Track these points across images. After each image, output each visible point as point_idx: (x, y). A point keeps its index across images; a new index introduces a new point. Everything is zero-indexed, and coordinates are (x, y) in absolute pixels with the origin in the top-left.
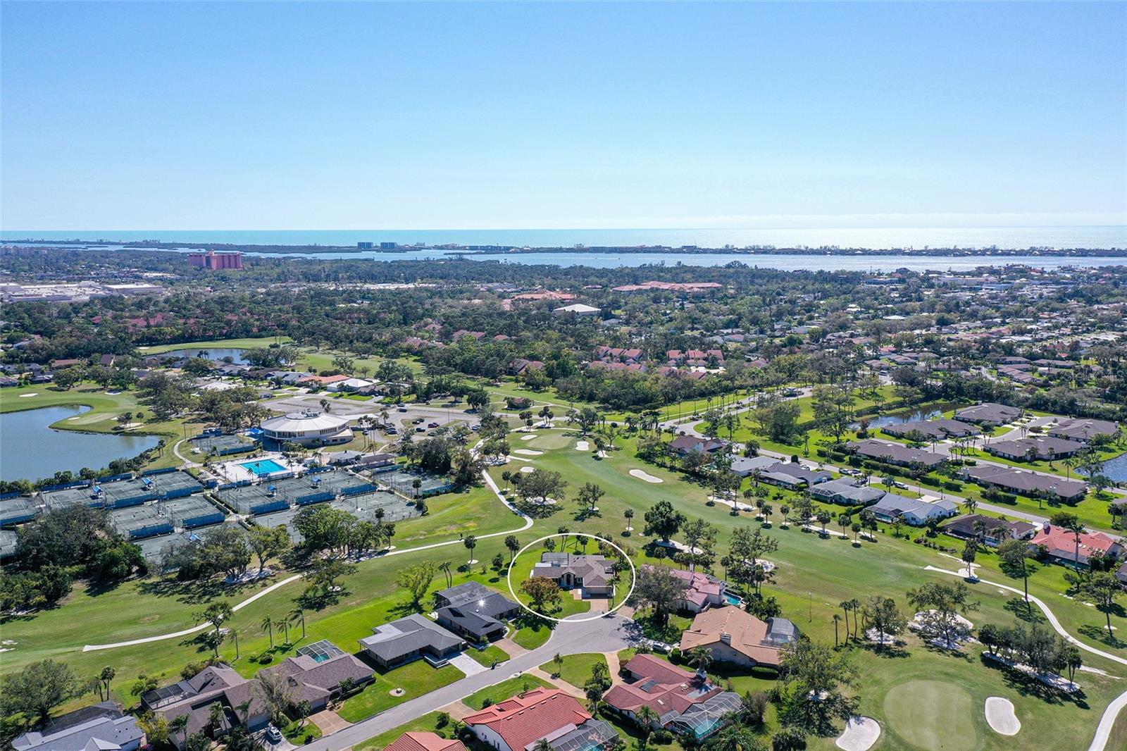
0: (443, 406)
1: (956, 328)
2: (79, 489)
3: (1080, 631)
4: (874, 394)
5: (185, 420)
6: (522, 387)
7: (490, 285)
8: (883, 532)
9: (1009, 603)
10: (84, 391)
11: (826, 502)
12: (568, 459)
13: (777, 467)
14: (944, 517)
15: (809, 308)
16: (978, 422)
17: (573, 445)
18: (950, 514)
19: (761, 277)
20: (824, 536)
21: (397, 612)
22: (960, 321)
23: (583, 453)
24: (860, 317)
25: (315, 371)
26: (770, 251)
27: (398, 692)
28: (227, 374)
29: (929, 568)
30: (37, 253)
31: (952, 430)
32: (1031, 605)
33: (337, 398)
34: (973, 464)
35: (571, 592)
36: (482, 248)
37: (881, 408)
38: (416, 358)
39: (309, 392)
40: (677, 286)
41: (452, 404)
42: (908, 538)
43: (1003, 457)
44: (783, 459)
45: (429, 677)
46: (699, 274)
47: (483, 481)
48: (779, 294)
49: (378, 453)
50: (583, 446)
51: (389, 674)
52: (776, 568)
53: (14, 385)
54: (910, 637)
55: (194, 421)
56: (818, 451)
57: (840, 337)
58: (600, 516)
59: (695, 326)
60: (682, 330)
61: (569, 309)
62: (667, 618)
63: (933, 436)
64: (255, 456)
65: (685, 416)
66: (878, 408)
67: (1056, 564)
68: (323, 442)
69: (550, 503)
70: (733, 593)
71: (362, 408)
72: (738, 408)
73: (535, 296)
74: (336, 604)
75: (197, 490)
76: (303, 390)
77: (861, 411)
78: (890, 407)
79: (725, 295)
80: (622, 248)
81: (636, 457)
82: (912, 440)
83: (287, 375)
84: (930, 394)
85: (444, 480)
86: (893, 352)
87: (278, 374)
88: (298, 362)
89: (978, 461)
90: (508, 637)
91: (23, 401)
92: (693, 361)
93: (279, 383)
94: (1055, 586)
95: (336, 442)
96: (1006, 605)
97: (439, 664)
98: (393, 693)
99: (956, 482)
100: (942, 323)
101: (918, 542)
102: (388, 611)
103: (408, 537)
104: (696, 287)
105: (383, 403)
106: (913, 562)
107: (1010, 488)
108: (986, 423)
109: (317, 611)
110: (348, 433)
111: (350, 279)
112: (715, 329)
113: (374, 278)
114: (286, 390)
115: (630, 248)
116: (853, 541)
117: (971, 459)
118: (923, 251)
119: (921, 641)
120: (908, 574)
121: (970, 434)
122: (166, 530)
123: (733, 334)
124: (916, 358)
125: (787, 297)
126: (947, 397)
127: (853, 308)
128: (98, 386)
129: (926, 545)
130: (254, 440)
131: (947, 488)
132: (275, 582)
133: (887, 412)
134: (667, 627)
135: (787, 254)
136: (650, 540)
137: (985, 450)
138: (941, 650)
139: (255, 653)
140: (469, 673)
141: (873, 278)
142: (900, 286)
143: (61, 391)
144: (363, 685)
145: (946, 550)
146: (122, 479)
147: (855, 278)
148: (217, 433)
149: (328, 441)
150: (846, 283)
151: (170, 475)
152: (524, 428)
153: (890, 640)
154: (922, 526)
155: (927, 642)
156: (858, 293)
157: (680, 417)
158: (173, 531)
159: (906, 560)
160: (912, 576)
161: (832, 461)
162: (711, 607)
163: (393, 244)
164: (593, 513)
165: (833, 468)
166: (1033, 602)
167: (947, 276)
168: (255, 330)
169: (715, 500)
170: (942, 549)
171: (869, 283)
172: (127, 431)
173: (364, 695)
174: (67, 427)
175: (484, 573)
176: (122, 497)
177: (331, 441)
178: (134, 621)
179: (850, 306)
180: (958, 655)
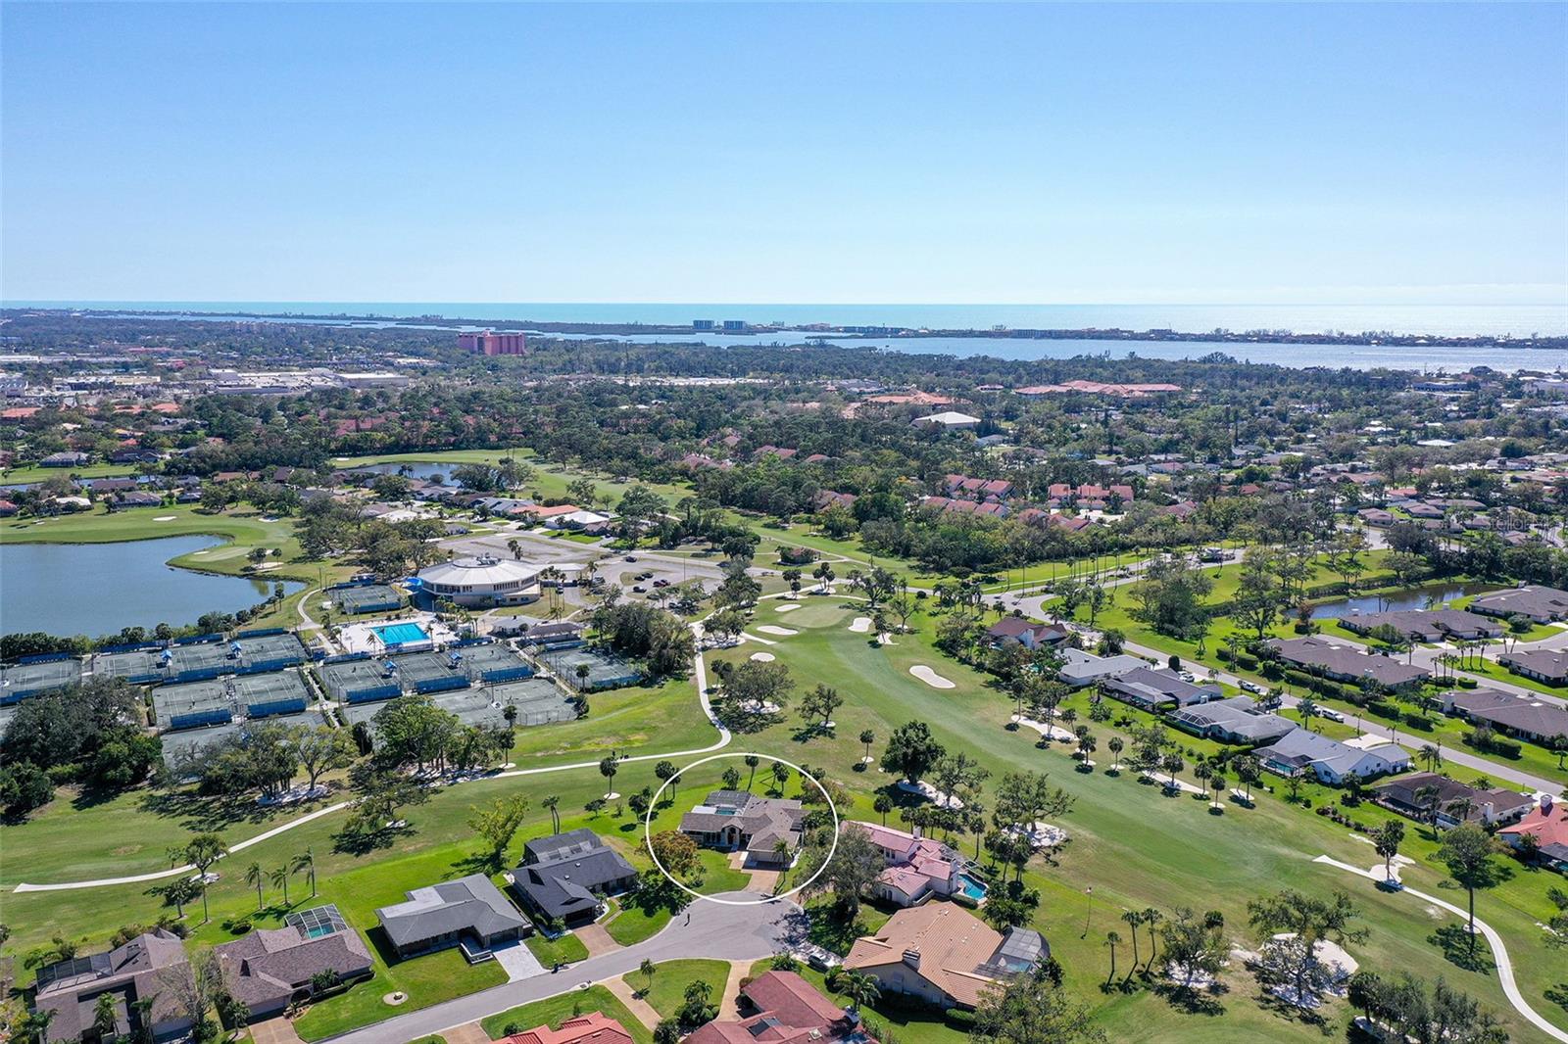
0: (695, 556)
1: (1531, 462)
2: (150, 652)
3: (1549, 995)
4: (1353, 563)
5: (338, 561)
6: (818, 531)
7: (844, 382)
8: (1272, 792)
9: (1440, 932)
10: (235, 516)
11: (1197, 735)
12: (829, 644)
13: (1140, 674)
14: (1384, 773)
15: (1303, 426)
16: (1506, 616)
17: (848, 621)
18: (1395, 768)
19: (1248, 377)
20: (1170, 791)
21: (466, 867)
22: (1543, 450)
23: (857, 636)
24: (1380, 440)
25: (540, 498)
26: (1283, 337)
27: (396, 998)
28: (427, 499)
29: (1324, 859)
30: (283, 330)
31: (1455, 627)
32: (1478, 939)
33: (554, 537)
34: (1473, 686)
35: (730, 856)
36: (862, 330)
37: (1354, 587)
38: (690, 483)
39: (520, 528)
40: (1109, 388)
41: (707, 554)
42: (1308, 804)
43: (1529, 676)
44: (1154, 662)
45: (453, 977)
46: (1152, 370)
47: (690, 671)
48: (1264, 403)
49: (563, 621)
50: (862, 625)
51: (399, 967)
52: (1067, 840)
53: (155, 504)
54: (1241, 979)
55: (350, 563)
56: (1218, 651)
57: (1334, 471)
58: (832, 736)
59: (1115, 448)
60: (1092, 453)
61: (934, 418)
62: (855, 912)
63: (1421, 636)
64: (398, 617)
65: (1033, 585)
66: (1347, 586)
67: (1550, 869)
68: (497, 601)
69: (771, 710)
70: (978, 877)
71: (577, 554)
72: (1121, 576)
73: (895, 399)
74: (387, 848)
75: (296, 662)
76: (515, 525)
77: (1317, 589)
78: (1369, 585)
79: (1180, 404)
80: (1060, 332)
81: (934, 645)
82: (1383, 640)
83: (499, 503)
84: (1443, 567)
85: (633, 667)
86: (1412, 497)
87: (489, 501)
88: (529, 484)
89: (1483, 682)
90: (601, 922)
91: (155, 526)
92: (1085, 501)
93: (485, 514)
94: (1533, 907)
95: (514, 602)
96: (1433, 934)
97: (476, 958)
98: (389, 999)
99: (1430, 714)
100: (1511, 452)
101: (1323, 812)
102: (453, 865)
103: (540, 751)
104: (1138, 390)
105: (612, 548)
106: (1300, 847)
107: (1518, 731)
108: (1518, 619)
109: (357, 856)
110: (535, 590)
111: (657, 370)
112: (1142, 453)
113: (690, 370)
114: (492, 524)
115: (1071, 332)
116: (1213, 804)
117: (1470, 677)
118: (1529, 340)
119: (1254, 987)
120: (1281, 867)
121: (1487, 635)
122: (222, 719)
123: (1166, 461)
124: (1444, 508)
125: (1274, 408)
126: (1472, 573)
127: (1376, 426)
128: (254, 510)
129: (1334, 820)
130: (410, 593)
131: (1409, 724)
132: (325, 806)
133: (1363, 593)
134: (850, 926)
135: (1309, 342)
136: (891, 779)
137: (1501, 663)
138: (1284, 1007)
139: (233, 915)
140: (515, 976)
141: (1427, 383)
142: (1465, 395)
143: (208, 514)
144: (348, 982)
145: (1366, 831)
146: (209, 641)
147: (1399, 380)
148: (367, 583)
149: (504, 600)
150: (1377, 388)
151: (273, 639)
152: (789, 594)
153: (1202, 983)
154: (1338, 787)
155: (1266, 991)
156: (1389, 403)
157: (1024, 587)
158: (230, 721)
159: (1287, 842)
160: (1286, 872)
161: (1238, 668)
162: (933, 898)
163: (741, 323)
164: (824, 731)
165: (1229, 680)
166: (1482, 935)
167: (1551, 380)
168: (493, 438)
169: (1022, 721)
170: (1359, 828)
171: (1419, 389)
172: (259, 573)
173: (346, 998)
174: (186, 564)
175: (620, 814)
176: (196, 666)
177: (508, 600)
178: (103, 853)
179: (1373, 423)
180: (1311, 1019)
